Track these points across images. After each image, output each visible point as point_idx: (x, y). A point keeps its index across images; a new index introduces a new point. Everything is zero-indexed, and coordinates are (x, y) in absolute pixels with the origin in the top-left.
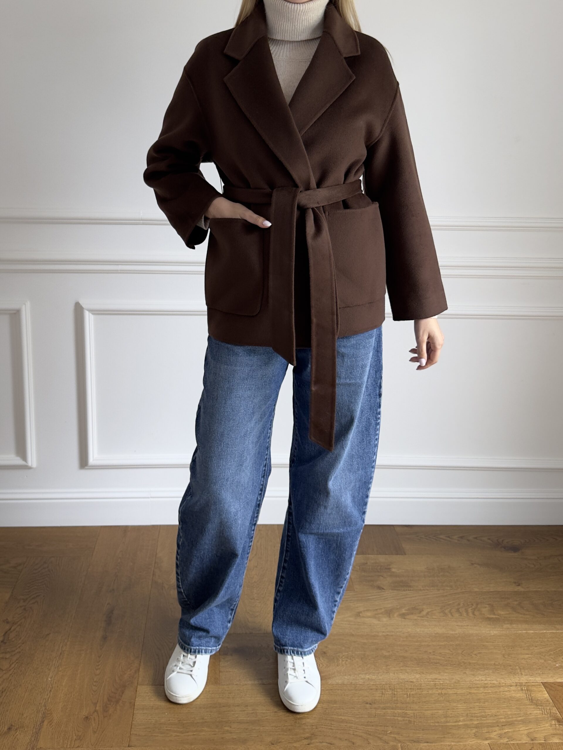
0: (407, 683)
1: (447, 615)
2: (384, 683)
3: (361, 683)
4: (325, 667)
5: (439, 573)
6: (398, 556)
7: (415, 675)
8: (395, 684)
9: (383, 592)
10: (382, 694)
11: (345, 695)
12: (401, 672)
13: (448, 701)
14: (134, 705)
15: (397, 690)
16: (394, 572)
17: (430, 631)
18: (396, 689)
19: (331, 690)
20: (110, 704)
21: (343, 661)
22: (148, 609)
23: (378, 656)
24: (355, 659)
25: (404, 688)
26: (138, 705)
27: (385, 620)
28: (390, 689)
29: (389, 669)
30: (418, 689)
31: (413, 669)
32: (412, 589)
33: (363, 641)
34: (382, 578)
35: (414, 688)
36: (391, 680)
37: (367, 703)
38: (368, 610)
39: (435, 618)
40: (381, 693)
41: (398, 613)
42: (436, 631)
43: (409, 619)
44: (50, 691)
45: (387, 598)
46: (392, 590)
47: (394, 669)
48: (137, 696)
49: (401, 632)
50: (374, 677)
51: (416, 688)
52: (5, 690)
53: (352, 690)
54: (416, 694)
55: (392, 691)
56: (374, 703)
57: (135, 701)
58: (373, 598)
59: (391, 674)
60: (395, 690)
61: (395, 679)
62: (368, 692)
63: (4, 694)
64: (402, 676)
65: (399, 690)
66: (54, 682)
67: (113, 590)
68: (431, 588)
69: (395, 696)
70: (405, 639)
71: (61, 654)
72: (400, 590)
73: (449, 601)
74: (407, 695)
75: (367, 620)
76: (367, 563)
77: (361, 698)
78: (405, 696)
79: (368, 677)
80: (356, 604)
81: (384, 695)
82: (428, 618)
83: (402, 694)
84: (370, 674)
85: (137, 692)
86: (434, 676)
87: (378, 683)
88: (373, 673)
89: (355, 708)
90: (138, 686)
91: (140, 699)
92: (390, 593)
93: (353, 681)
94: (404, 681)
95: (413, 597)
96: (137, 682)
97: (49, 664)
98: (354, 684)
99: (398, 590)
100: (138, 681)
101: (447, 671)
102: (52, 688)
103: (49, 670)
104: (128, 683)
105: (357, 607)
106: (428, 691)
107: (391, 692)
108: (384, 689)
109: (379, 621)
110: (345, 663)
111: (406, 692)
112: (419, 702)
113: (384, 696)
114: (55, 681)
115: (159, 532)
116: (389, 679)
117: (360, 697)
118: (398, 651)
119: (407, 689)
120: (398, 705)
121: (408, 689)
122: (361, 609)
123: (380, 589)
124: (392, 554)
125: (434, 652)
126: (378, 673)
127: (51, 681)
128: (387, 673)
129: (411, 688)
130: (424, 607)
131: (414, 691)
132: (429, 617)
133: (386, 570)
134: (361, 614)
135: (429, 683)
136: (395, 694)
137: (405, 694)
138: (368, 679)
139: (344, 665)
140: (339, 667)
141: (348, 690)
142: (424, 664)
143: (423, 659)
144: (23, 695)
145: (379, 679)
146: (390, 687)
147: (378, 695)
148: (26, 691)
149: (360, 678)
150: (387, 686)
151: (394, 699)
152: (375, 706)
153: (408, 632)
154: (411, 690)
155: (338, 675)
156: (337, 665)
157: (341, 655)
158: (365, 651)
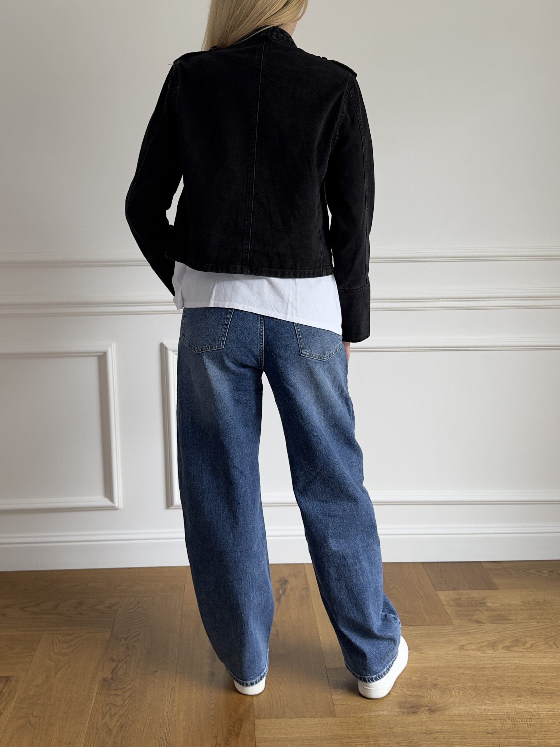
0: (525, 713)
1: (552, 647)
2: (502, 713)
3: (478, 714)
4: (439, 699)
5: (535, 607)
6: (491, 591)
7: (531, 705)
8: (512, 714)
10: (502, 724)
11: (464, 726)
12: (517, 703)
14: (255, 738)
16: (489, 607)
17: (537, 662)
18: (516, 719)
19: (450, 720)
20: (231, 737)
21: (456, 692)
23: (490, 688)
24: (467, 691)
25: (523, 718)
26: (259, 738)
28: (509, 719)
29: (504, 700)
30: (537, 719)
31: (528, 699)
32: (511, 622)
33: (472, 673)
35: (533, 717)
36: (509, 711)
37: (489, 733)
38: (470, 644)
40: (501, 723)
41: (502, 646)
42: (544, 662)
43: (514, 651)
44: (169, 725)
45: (487, 632)
46: (491, 623)
47: (509, 699)
48: (256, 730)
49: (508, 664)
50: (490, 708)
52: (124, 725)
53: (470, 721)
54: (536, 723)
55: (512, 721)
56: (496, 733)
57: (255, 734)
59: (507, 705)
61: (512, 709)
62: (487, 722)
63: (123, 729)
64: (518, 706)
65: (518, 720)
66: (170, 717)
68: (531, 621)
69: (515, 726)
70: (514, 671)
71: (172, 690)
72: (499, 623)
73: (551, 634)
74: (528, 725)
75: (472, 653)
76: (460, 599)
77: (481, 728)
78: (526, 725)
79: (484, 707)
80: (458, 638)
81: (504, 724)
82: (533, 650)
83: (522, 723)
84: (485, 705)
85: (255, 725)
86: (551, 706)
87: (495, 713)
88: (488, 704)
89: (477, 738)
90: (255, 720)
91: (260, 732)
92: (490, 626)
93: (470, 712)
94: (521, 711)
95: (514, 630)
96: (253, 716)
97: (163, 700)
98: (471, 715)
99: (497, 623)
100: (254, 714)
102: (170, 722)
103: (163, 705)
104: (244, 717)
105: (459, 641)
106: (548, 721)
107: (511, 722)
108: (503, 719)
109: (484, 653)
110: (458, 694)
111: (526, 722)
112: (541, 732)
113: (504, 726)
116: (506, 709)
118: (510, 683)
120: (520, 734)
121: (527, 719)
122: (464, 643)
123: (479, 623)
124: (485, 590)
125: (546, 682)
126: (494, 704)
127: (168, 716)
128: (502, 703)
130: (527, 639)
133: (481, 605)
134: (464, 647)
135: (546, 712)
136: (515, 724)
137: (525, 724)
138: (485, 710)
139: (457, 697)
140: (453, 698)
141: (467, 720)
142: (539, 694)
143: (536, 689)
144: (143, 730)
145: (496, 710)
146: (508, 717)
147: (498, 725)
148: (145, 725)
149: (477, 709)
150: (506, 716)
151: (515, 728)
152: (497, 736)
153: (516, 663)
154: (530, 719)
155: (454, 706)
156: (450, 697)
157: (453, 687)
158: (476, 683)
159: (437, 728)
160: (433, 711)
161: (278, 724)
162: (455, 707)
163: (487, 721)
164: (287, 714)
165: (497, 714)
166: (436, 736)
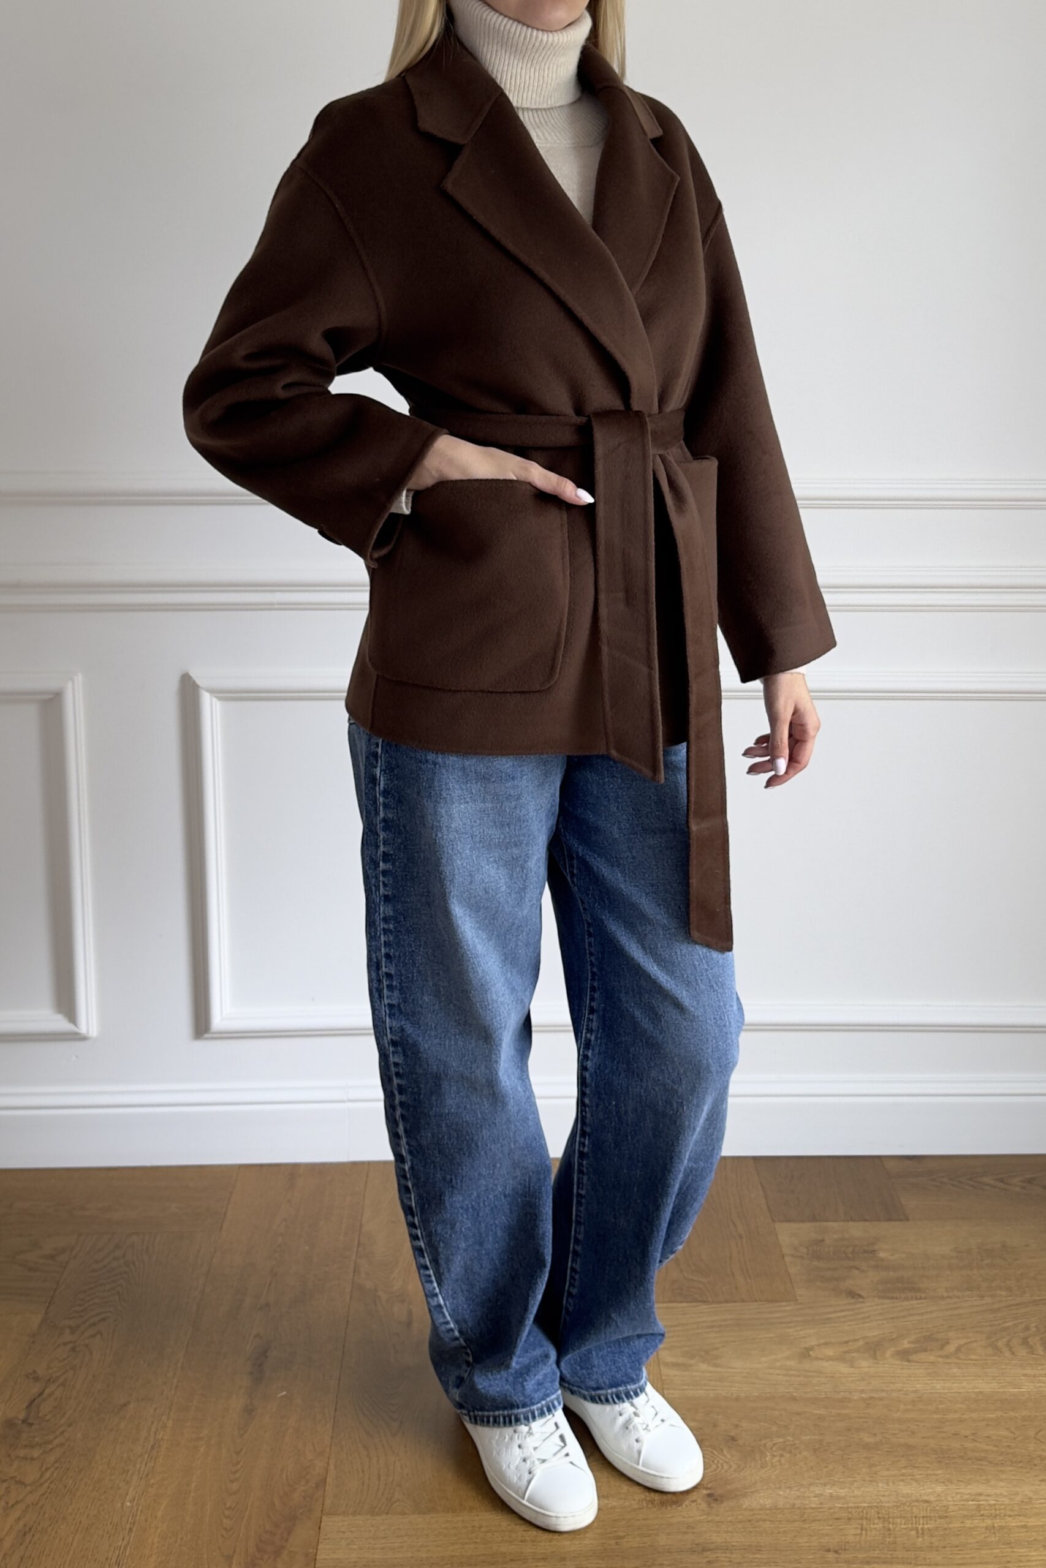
0: (916, 1504)
1: (1001, 1352)
2: (866, 1505)
3: (814, 1506)
4: (735, 1471)
5: (982, 1260)
6: (893, 1223)
7: (933, 1486)
8: (888, 1507)
9: (860, 1302)
10: (862, 1530)
11: (779, 1533)
12: (903, 1480)
13: (1008, 1544)
14: (315, 1559)
15: (895, 1520)
16: (883, 1260)
17: (964, 1388)
18: (893, 1518)
19: (750, 1521)
20: (262, 1559)
21: (774, 1456)
22: (344, 1346)
23: (850, 1446)
24: (800, 1453)
25: (909, 1515)
26: (325, 1559)
27: (865, 1364)
28: (879, 1518)
29: (876, 1473)
30: (940, 1517)
31: (930, 1472)
32: (923, 1296)
33: (818, 1412)
34: (857, 1272)
35: (933, 1514)
36: (882, 1498)
37: (829, 1551)
38: (826, 1344)
39: (976, 1360)
40: (860, 1526)
41: (893, 1349)
42: (979, 1388)
43: (917, 1362)
44: (131, 1529)
45: (869, 1317)
46: (880, 1297)
47: (886, 1473)
48: (321, 1540)
49: (900, 1390)
50: (842, 1492)
51: (937, 1515)
52: (30, 1529)
53: (795, 1521)
54: (937, 1529)
55: (884, 1521)
56: (845, 1550)
57: (317, 1549)
58: (839, 1317)
59: (880, 1485)
60: (891, 1520)
61: (889, 1495)
62: (831, 1526)
63: (28, 1538)
64: (905, 1489)
65: (899, 1520)
66: (137, 1509)
67: (268, 1305)
68: (967, 1293)
69: (890, 1534)
70: (910, 1407)
71: (153, 1447)
72: (896, 1298)
73: (1005, 1322)
74: (918, 1532)
75: (826, 1365)
76: (823, 1240)
77: (815, 1538)
78: (913, 1533)
79: (830, 1491)
80: (801, 1330)
81: (866, 1530)
82: (959, 1358)
83: (905, 1529)
84: (834, 1485)
85: (321, 1530)
86: (974, 1488)
87: (851, 1505)
88: (841, 1482)
89: (803, 1561)
90: (324, 1517)
91: (328, 1547)
92: (877, 1305)
93: (796, 1502)
94: (909, 1499)
95: (927, 1313)
96: (320, 1509)
97: (128, 1471)
98: (799, 1508)
99: (892, 1298)
100: (323, 1504)
101: (1003, 1476)
102: (134, 1524)
103: (128, 1482)
104: (301, 1511)
105: (804, 1337)
106: (962, 1523)
107: (881, 1526)
108: (866, 1518)
109: (852, 1366)
110: (780, 1461)
111: (914, 1525)
112: (944, 1547)
114: (140, 1509)
115: (367, 1176)
116: (876, 1495)
117: (811, 1536)
118: (895, 1434)
119: (916, 1517)
120: (896, 1553)
121: (919, 1518)
122: (813, 1342)
123: (853, 1297)
124: (879, 1221)
125: (974, 1434)
126: (852, 1483)
127: (132, 1507)
128: (871, 1481)
129: (925, 1515)
130: (951, 1334)
131: (933, 1522)
132: (963, 1357)
133: (866, 1255)
134: (811, 1353)
135: (963, 1503)
136: (889, 1530)
137: (911, 1530)
138: (831, 1496)
139: (776, 1466)
140: (766, 1469)
141: (787, 1521)
142: (954, 1461)
143: (950, 1450)
144: (71, 1539)
145: (854, 1497)
146: (878, 1513)
147: (853, 1532)
148: (77, 1530)
149: (812, 1495)
150: (873, 1511)
151: (888, 1540)
152: (847, 1556)
153: (916, 1390)
154: (925, 1519)
155: (765, 1488)
156: (759, 1466)
157: (769, 1444)
158: (822, 1434)
159: (717, 1539)
160: (716, 1500)
161: (371, 1528)
162: (767, 1489)
163: (831, 1522)
164: (397, 1503)
165: (855, 1507)
166: (712, 1556)
